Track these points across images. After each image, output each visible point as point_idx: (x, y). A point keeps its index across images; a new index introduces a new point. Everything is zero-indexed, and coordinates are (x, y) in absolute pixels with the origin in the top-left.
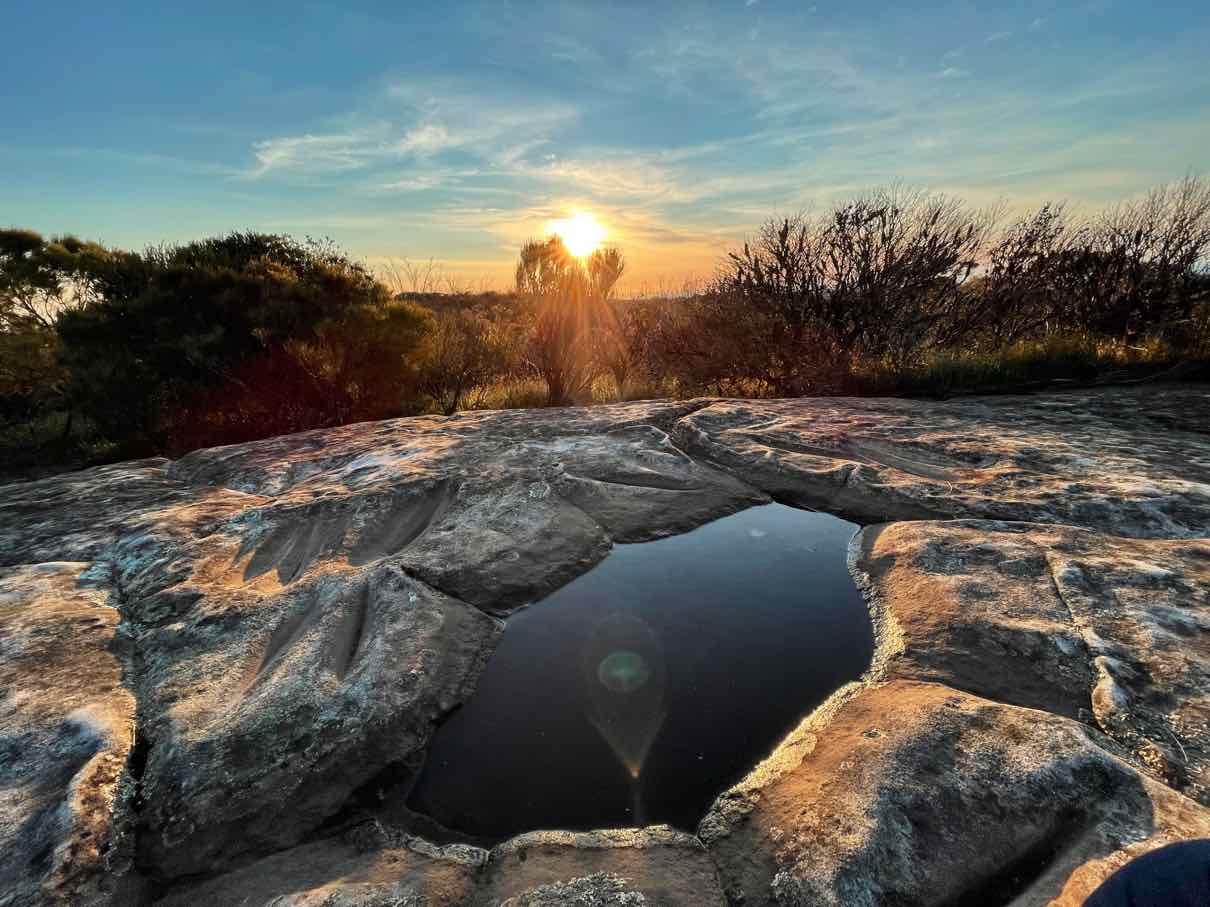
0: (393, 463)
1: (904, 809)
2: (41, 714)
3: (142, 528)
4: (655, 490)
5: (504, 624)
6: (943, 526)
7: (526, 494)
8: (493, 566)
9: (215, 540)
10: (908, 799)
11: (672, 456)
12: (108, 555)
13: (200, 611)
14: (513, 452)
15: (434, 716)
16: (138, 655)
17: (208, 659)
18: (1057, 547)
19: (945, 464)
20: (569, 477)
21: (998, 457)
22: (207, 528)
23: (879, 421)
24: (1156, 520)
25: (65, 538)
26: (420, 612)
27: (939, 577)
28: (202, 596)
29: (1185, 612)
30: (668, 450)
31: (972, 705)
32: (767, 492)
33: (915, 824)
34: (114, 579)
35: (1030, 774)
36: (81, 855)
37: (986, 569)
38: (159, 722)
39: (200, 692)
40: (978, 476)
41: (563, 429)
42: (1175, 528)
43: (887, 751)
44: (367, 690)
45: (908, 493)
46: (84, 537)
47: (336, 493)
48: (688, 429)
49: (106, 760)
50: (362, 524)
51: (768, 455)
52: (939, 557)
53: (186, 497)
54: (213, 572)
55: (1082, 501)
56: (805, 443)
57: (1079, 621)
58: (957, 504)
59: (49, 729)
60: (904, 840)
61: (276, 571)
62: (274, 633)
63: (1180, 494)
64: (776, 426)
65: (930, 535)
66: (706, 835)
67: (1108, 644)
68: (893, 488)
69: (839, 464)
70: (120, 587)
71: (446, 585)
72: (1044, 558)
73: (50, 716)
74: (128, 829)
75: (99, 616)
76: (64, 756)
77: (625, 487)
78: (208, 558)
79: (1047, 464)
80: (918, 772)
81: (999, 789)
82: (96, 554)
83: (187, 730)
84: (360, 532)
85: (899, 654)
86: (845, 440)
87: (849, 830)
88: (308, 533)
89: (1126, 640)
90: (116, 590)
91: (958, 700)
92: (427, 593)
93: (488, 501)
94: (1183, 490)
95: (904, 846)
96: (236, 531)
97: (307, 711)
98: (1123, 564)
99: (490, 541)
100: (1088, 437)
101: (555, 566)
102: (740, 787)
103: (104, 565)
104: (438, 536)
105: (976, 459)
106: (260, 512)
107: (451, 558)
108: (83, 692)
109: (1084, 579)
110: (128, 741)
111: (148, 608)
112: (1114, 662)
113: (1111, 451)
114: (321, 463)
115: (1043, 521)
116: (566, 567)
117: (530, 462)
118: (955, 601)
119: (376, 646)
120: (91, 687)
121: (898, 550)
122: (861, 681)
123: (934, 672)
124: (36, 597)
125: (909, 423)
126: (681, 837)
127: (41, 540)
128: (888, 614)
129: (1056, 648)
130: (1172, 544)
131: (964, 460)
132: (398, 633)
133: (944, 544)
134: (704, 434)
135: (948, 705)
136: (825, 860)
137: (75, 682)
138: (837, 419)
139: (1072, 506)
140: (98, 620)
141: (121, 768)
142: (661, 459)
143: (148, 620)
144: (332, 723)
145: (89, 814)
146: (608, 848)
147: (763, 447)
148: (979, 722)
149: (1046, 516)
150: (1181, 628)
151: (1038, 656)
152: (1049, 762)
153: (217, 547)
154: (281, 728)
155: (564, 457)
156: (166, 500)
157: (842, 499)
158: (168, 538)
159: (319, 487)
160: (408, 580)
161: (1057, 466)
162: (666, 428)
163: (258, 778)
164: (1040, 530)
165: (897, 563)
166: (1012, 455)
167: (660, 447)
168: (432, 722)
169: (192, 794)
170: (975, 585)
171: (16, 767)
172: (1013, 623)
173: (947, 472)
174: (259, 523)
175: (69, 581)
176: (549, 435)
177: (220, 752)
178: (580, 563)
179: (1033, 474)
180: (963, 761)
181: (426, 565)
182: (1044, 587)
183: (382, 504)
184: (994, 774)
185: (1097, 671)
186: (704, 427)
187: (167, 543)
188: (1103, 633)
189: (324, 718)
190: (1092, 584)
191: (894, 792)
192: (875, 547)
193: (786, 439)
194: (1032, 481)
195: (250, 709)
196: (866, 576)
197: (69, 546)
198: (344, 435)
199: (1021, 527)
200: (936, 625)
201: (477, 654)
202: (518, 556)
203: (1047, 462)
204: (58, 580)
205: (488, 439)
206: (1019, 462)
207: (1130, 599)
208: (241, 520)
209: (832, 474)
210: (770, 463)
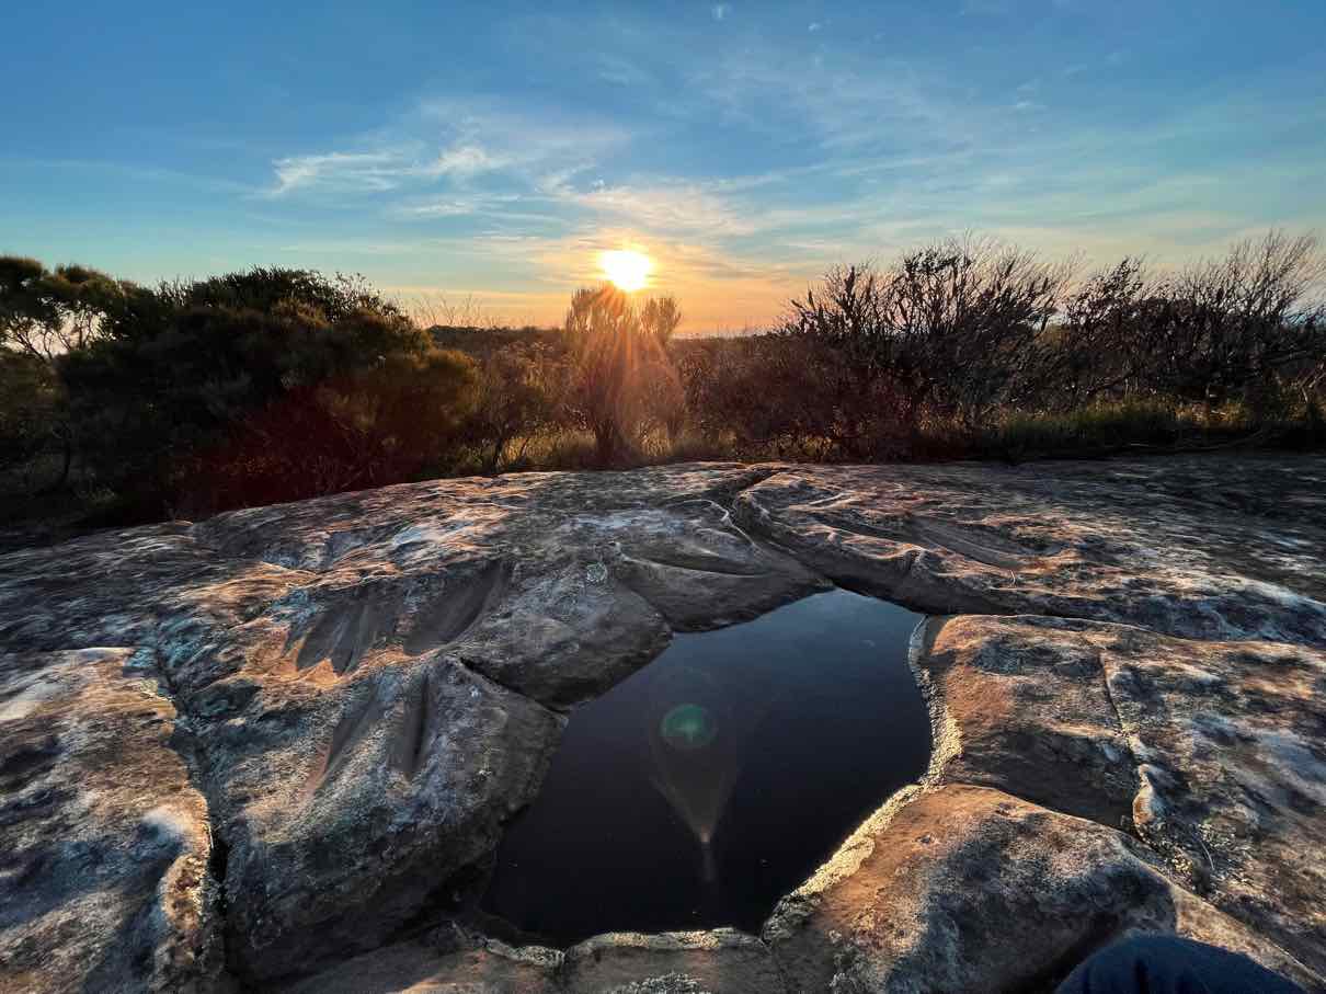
0: (441, 539)
1: (952, 913)
2: (115, 815)
3: (184, 609)
4: (716, 575)
5: (565, 720)
6: (1003, 622)
7: (583, 577)
8: (554, 658)
9: (263, 625)
10: (956, 904)
11: (732, 537)
12: (151, 639)
13: (259, 706)
14: (567, 527)
15: (503, 818)
16: (200, 752)
17: (275, 757)
18: (1114, 648)
19: (1011, 550)
20: (627, 559)
21: (1062, 545)
22: (251, 609)
23: (946, 499)
24: (1212, 620)
25: (103, 620)
26: (483, 708)
27: (998, 678)
28: (259, 688)
29: (1227, 720)
30: (729, 530)
31: (1021, 810)
32: (828, 577)
33: (962, 928)
34: (159, 668)
35: (1069, 881)
36: (179, 958)
37: (1043, 670)
38: (236, 823)
39: (270, 792)
40: (1043, 565)
41: (617, 501)
42: (1229, 628)
43: (938, 858)
44: (438, 792)
45: (971, 584)
46: (122, 619)
47: (384, 573)
48: (749, 505)
49: (188, 863)
50: (415, 609)
51: (831, 537)
52: (998, 656)
53: (224, 572)
54: (265, 661)
55: (1141, 598)
56: (868, 523)
57: (1126, 727)
58: (1019, 598)
59: (127, 831)
60: (952, 944)
61: (329, 660)
62: (337, 729)
63: (1237, 592)
64: (839, 502)
65: (990, 632)
66: (769, 938)
67: (1152, 752)
68: (956, 578)
69: (904, 549)
70: (168, 676)
71: (506, 678)
72: (1099, 659)
73: (125, 817)
74: (216, 931)
75: (154, 710)
76: (146, 859)
77: (685, 571)
78: (258, 646)
79: (1111, 555)
80: (967, 878)
81: (1041, 895)
82: (138, 638)
83: (264, 832)
84: (413, 618)
85: (956, 757)
86: (910, 520)
87: (901, 934)
88: (357, 617)
89: (1169, 748)
90: (164, 679)
91: (1008, 807)
92: (487, 687)
93: (545, 583)
94: (1240, 588)
95: (951, 949)
96: (283, 615)
97: (381, 814)
98: (1173, 668)
99: (548, 631)
100: (1154, 522)
101: (615, 658)
102: (802, 891)
103: (147, 650)
104: (495, 624)
105: (1041, 546)
106: (306, 592)
107: (510, 649)
108: (153, 791)
109: (1135, 682)
110: (205, 843)
111: (205, 700)
112: (1154, 770)
113: (1176, 541)
114: (362, 534)
115: (1103, 619)
116: (626, 660)
117: (585, 539)
118: (1010, 703)
119: (442, 745)
120: (160, 787)
121: (958, 647)
122: (919, 784)
123: (988, 776)
124: (85, 687)
125: (977, 502)
126: (746, 939)
127: (77, 621)
128: (946, 714)
129: (1103, 755)
130: (1222, 647)
131: (1028, 547)
132: (463, 731)
133: (1004, 642)
134: (765, 511)
135: (998, 812)
136: (879, 962)
137: (143, 782)
138: (902, 495)
139: (1130, 603)
140: (154, 714)
141: (202, 872)
142: (721, 539)
143: (206, 714)
144: (406, 825)
145: (181, 917)
146: (678, 950)
147: (827, 528)
148: (1026, 830)
149: (1105, 612)
150: (1222, 737)
151: (1085, 763)
152: (1086, 870)
153: (266, 633)
154: (355, 830)
155: (620, 535)
156: (201, 576)
157: (904, 588)
158: (212, 621)
159: (365, 564)
160: (469, 673)
161: (1119, 557)
162: (726, 503)
163: (339, 882)
164: (1098, 629)
165: (957, 661)
166: (1076, 543)
167: (720, 525)
168: (501, 823)
169: (276, 897)
170: (1031, 687)
171: (99, 871)
172: (1065, 728)
173: (1012, 560)
174: (305, 606)
175: (117, 668)
176: (603, 508)
177: (301, 855)
178: (641, 655)
179: (1096, 566)
180: (1009, 867)
181: (486, 657)
182: (1096, 690)
183: (433, 586)
184: (1036, 880)
185: (1140, 779)
186: (766, 504)
187: (213, 627)
188: (1148, 741)
189: (398, 820)
190: (1141, 688)
191: (944, 897)
192: (937, 643)
193: (849, 518)
194: (1094, 573)
195: (324, 810)
196: (926, 673)
197: (109, 629)
198: (384, 500)
199: (1080, 625)
200: (991, 728)
201: (541, 752)
202: (577, 646)
203: (1111, 552)
204: (104, 668)
205: (540, 512)
206: (1083, 551)
207: (1176, 706)
208: (286, 602)
209: (895, 560)
210: (831, 546)
